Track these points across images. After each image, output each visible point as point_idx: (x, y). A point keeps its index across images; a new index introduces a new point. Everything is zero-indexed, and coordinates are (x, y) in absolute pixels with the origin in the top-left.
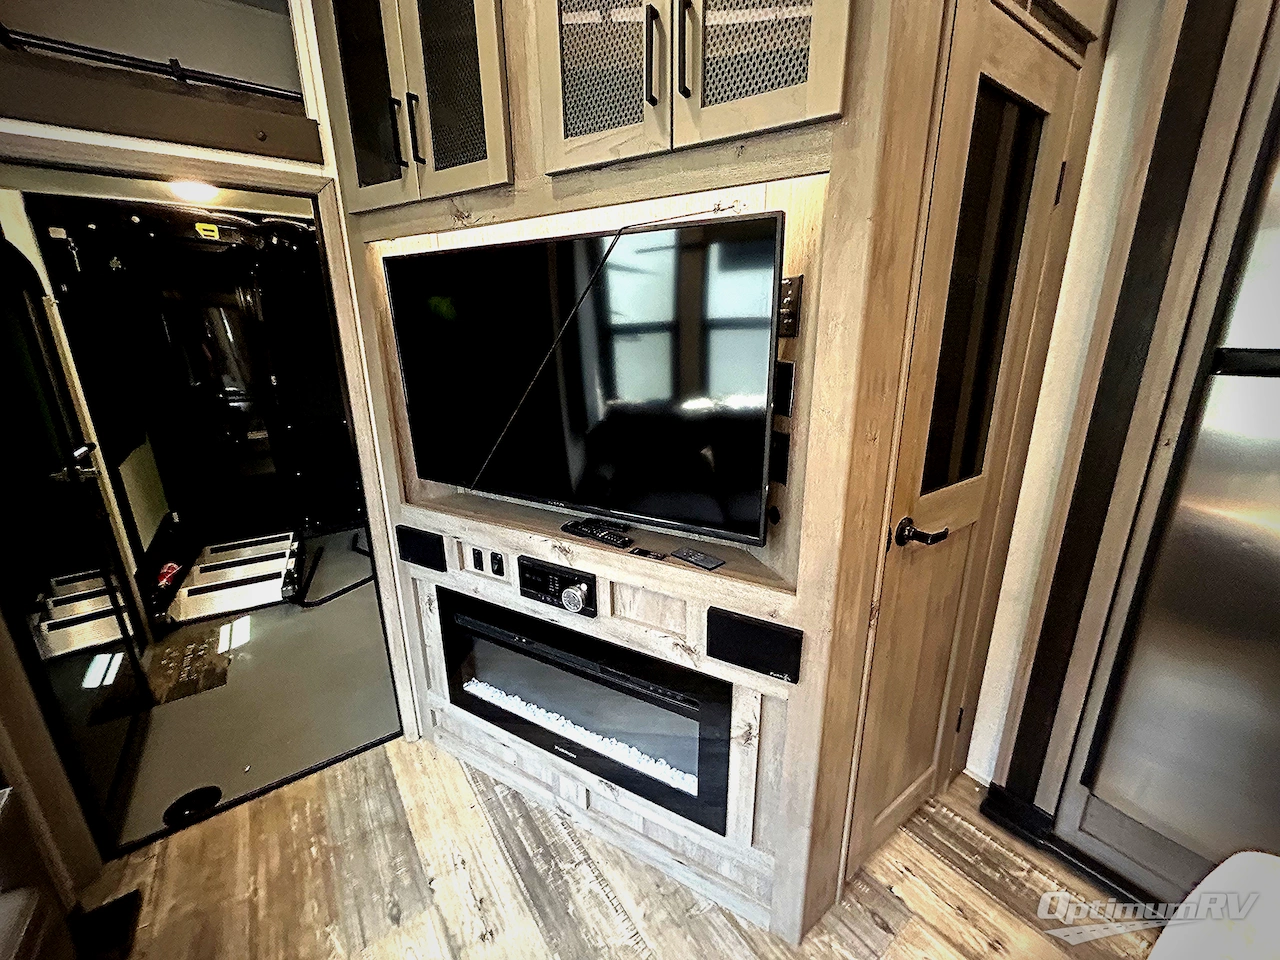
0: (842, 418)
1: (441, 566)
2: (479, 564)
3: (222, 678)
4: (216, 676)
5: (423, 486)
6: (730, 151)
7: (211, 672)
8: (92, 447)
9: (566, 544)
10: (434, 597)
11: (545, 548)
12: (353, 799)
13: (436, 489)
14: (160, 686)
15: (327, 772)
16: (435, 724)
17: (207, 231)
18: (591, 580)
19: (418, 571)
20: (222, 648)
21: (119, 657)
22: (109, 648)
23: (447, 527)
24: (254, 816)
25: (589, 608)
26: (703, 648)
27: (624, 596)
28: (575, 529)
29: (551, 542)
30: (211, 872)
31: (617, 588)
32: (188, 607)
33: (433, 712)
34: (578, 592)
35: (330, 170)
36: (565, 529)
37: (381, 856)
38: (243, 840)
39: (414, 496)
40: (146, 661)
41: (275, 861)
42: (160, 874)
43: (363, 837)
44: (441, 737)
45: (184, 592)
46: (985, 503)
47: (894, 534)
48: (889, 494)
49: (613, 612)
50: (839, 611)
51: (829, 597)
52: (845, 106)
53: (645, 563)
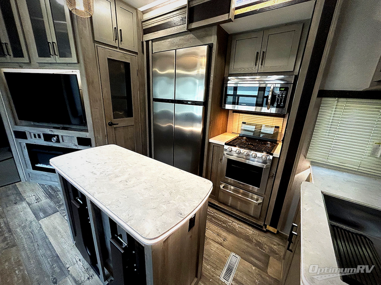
1: (26, 138)
2: (35, 137)
5: (21, 122)
9: (52, 129)
10: (25, 146)
11: (48, 131)
13: (25, 123)
16: (30, 177)
18: (58, 136)
19: (21, 140)
23: (26, 129)
25: (58, 141)
26: (77, 144)
27: (64, 138)
28: (56, 128)
29: (49, 129)
31: (63, 137)
33: (29, 174)
34: (55, 138)
37: (12, 197)
39: (18, 124)
44: (31, 179)
46: (135, 122)
47: (107, 124)
48: (104, 117)
49: (63, 141)
50: (96, 134)
51: (93, 132)
52: (78, 62)
53: (66, 131)
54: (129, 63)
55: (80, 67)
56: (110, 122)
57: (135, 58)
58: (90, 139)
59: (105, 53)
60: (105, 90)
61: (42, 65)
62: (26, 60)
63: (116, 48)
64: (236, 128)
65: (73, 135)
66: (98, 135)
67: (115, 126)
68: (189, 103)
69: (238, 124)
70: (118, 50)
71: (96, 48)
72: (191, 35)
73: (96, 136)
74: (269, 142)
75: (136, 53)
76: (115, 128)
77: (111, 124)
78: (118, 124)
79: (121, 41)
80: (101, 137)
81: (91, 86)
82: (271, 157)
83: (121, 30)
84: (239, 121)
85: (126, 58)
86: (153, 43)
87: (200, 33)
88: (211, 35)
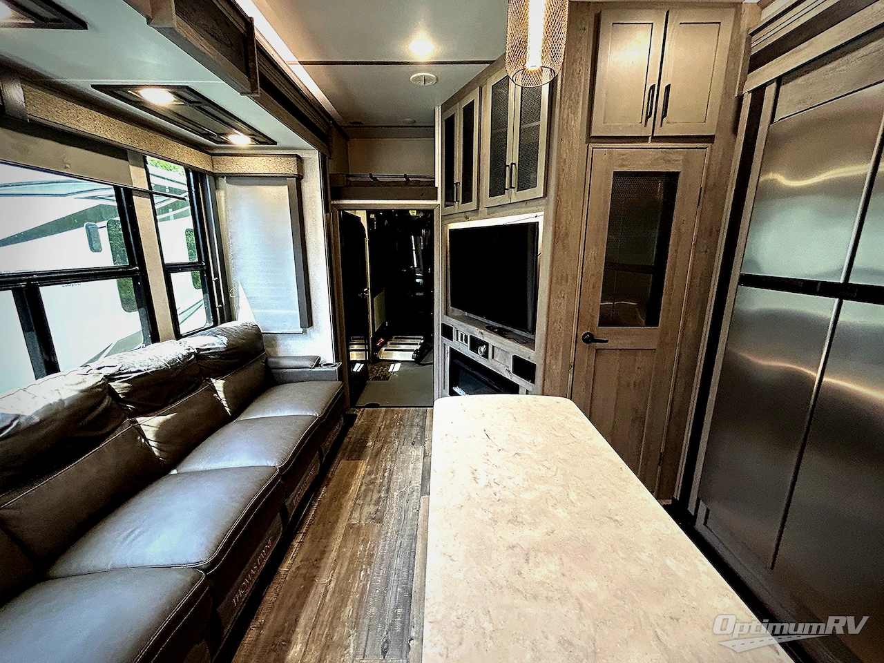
0: (545, 288)
1: (451, 339)
2: (462, 339)
3: (388, 379)
4: (386, 378)
5: (453, 310)
6: (524, 204)
7: (385, 376)
8: (368, 289)
9: (482, 331)
10: (449, 352)
11: (477, 333)
12: (413, 417)
13: (458, 312)
14: (371, 376)
15: (409, 408)
17: (413, 213)
18: (487, 344)
19: (446, 340)
20: (390, 370)
21: (362, 365)
22: (361, 362)
23: (454, 324)
24: (386, 412)
25: (486, 355)
26: (511, 370)
27: (496, 351)
28: (490, 329)
29: (479, 330)
30: (372, 419)
31: (495, 349)
32: (384, 355)
34: (483, 349)
35: (439, 202)
36: (486, 327)
37: (415, 431)
38: (381, 416)
39: (449, 313)
40: (369, 367)
41: (388, 422)
42: (361, 414)
43: (412, 426)
45: (384, 349)
47: (580, 337)
48: (575, 320)
49: (493, 358)
50: (548, 358)
51: (542, 351)
52: (546, 194)
53: (501, 338)
54: (677, 174)
55: (547, 204)
56: (588, 333)
57: (702, 156)
58: (534, 366)
59: (609, 161)
60: (592, 253)
61: (493, 211)
62: (472, 205)
63: (645, 139)
65: (508, 349)
66: (552, 362)
67: (598, 345)
70: (649, 144)
71: (590, 153)
73: (548, 362)
75: (709, 139)
76: (597, 350)
77: (590, 339)
78: (607, 341)
79: (664, 115)
80: (559, 368)
81: (559, 246)
83: (668, 88)
85: (669, 161)
86: (781, 89)
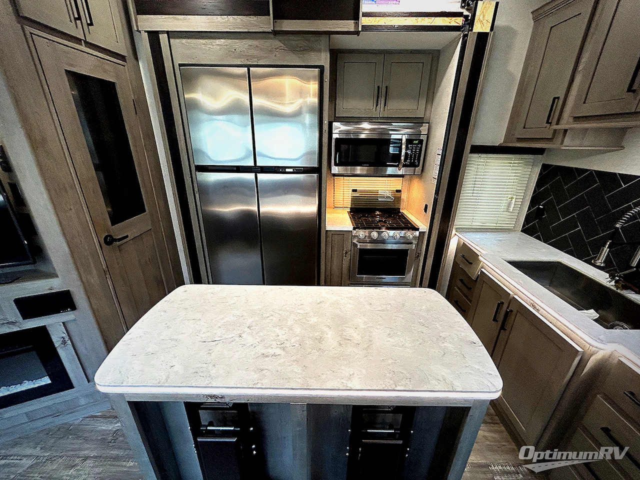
46: (153, 223)
47: (102, 241)
48: (92, 228)
51: (74, 273)
54: (114, 83)
56: (108, 236)
57: (124, 71)
58: (68, 291)
63: (77, 40)
64: (341, 199)
66: (89, 277)
67: (119, 242)
68: (287, 170)
69: (342, 193)
70: (83, 48)
71: (29, 39)
72: (276, 43)
73: (84, 280)
74: (378, 213)
75: (123, 58)
76: (119, 246)
77: (110, 241)
78: (127, 237)
79: (90, 24)
80: (96, 278)
82: (417, 233)
84: (344, 189)
85: (105, 71)
86: (172, 40)
87: (295, 41)
88: (320, 51)
